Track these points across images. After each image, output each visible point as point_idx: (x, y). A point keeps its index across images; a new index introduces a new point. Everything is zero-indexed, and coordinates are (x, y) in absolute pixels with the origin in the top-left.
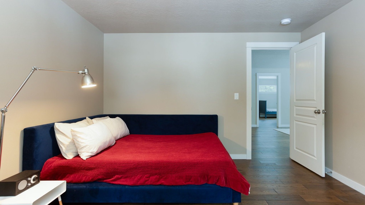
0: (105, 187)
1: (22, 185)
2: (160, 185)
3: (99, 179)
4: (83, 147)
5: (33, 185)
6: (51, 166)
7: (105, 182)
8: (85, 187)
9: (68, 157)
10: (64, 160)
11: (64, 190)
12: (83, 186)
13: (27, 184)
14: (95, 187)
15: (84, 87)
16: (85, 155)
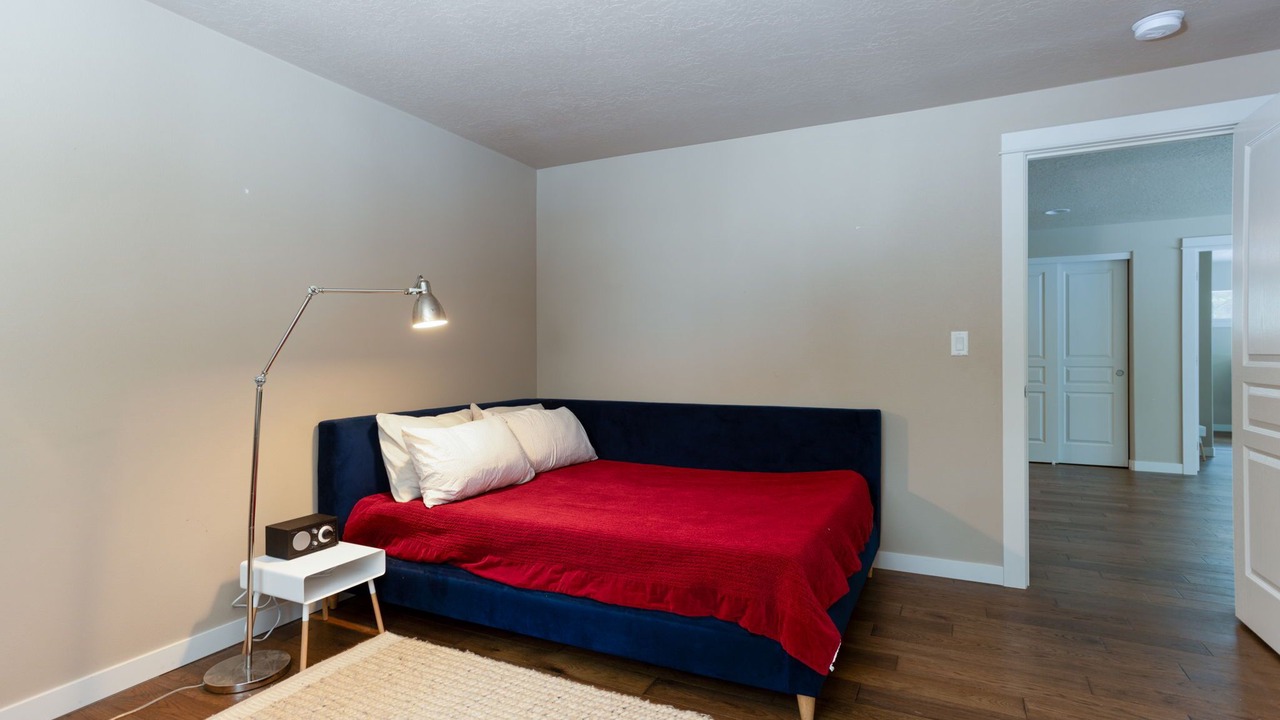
0: (461, 580)
1: (301, 541)
2: (584, 598)
3: (454, 560)
4: (427, 477)
5: (322, 547)
6: (364, 513)
7: (465, 570)
8: (422, 572)
9: (400, 497)
10: (393, 503)
11: (380, 570)
12: (420, 571)
13: (312, 540)
14: (440, 577)
15: (418, 326)
16: (431, 497)
